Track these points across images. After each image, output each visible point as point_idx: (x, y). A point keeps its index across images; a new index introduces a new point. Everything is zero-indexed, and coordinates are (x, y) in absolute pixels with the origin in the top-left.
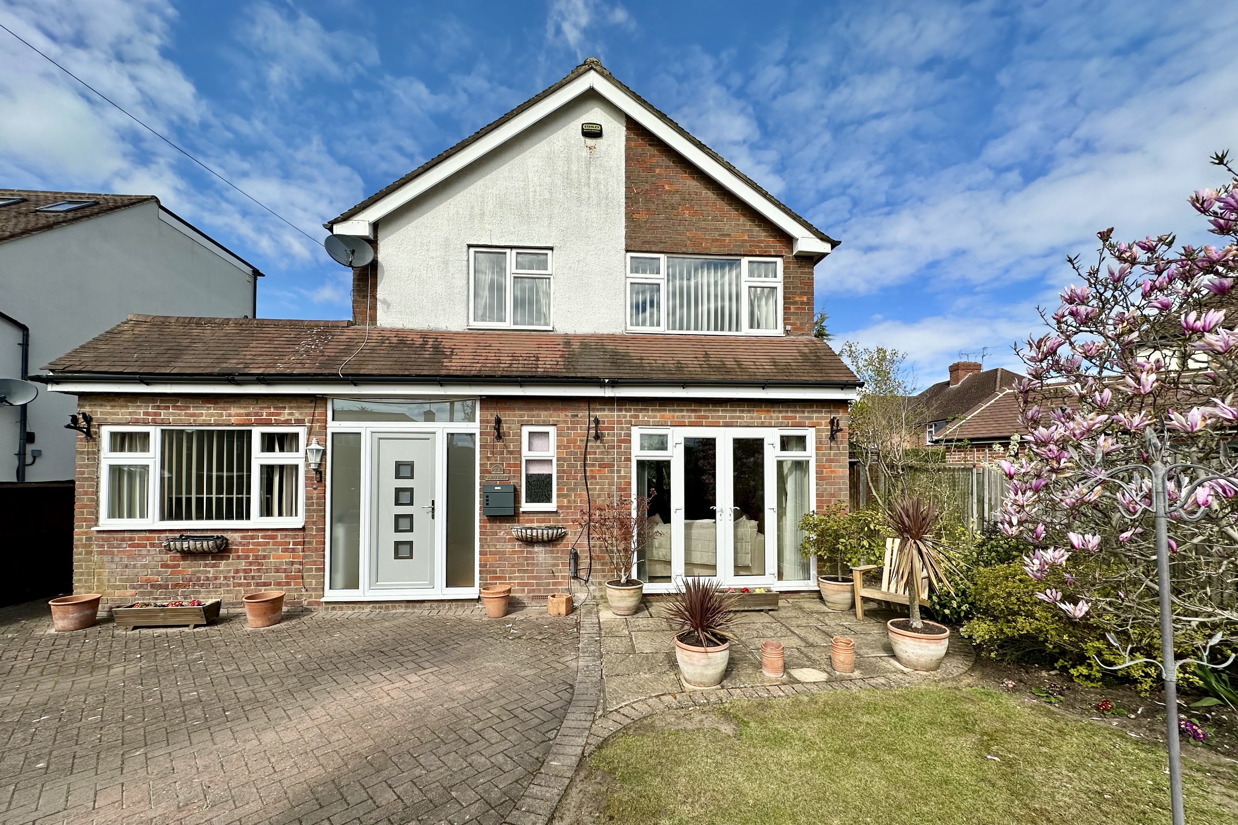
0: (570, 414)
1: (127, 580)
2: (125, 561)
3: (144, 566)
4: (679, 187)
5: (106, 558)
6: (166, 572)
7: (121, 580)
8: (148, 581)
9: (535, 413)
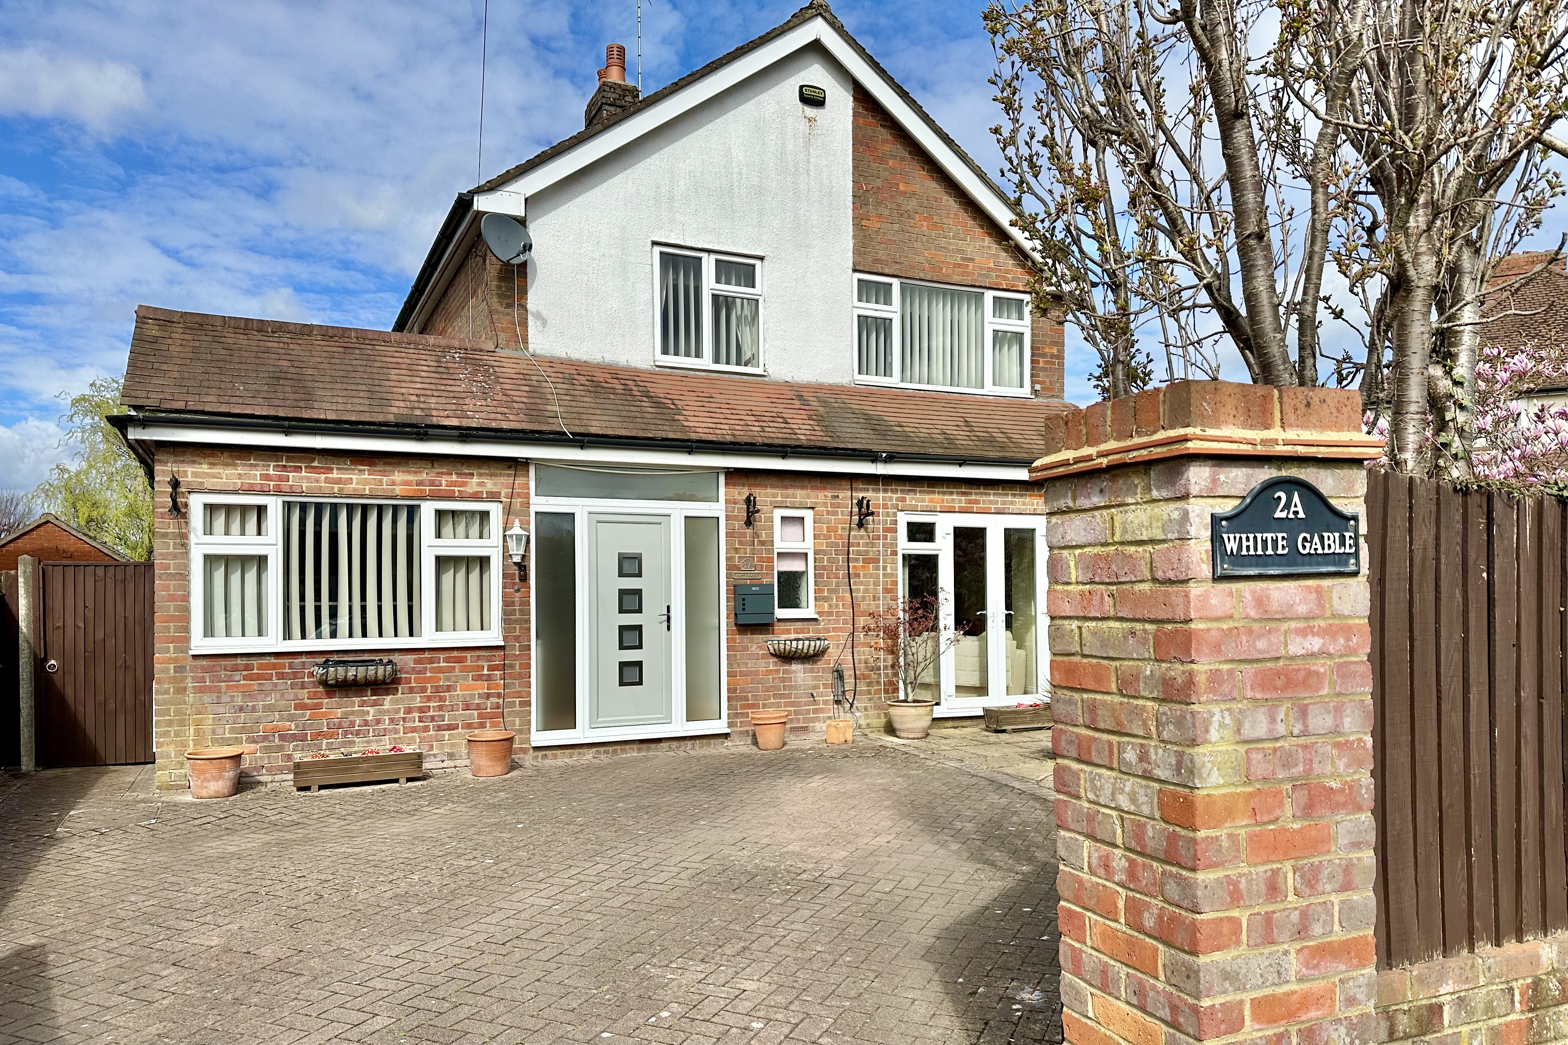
0: (830, 495)
1: (243, 730)
2: (239, 701)
3: (269, 709)
4: (917, 188)
5: (207, 698)
6: (303, 715)
7: (232, 730)
8: (275, 730)
9: (790, 492)
